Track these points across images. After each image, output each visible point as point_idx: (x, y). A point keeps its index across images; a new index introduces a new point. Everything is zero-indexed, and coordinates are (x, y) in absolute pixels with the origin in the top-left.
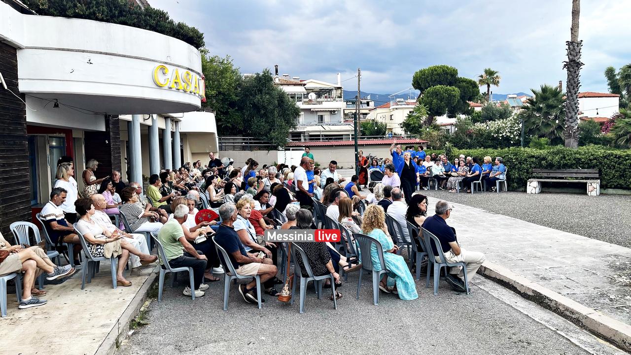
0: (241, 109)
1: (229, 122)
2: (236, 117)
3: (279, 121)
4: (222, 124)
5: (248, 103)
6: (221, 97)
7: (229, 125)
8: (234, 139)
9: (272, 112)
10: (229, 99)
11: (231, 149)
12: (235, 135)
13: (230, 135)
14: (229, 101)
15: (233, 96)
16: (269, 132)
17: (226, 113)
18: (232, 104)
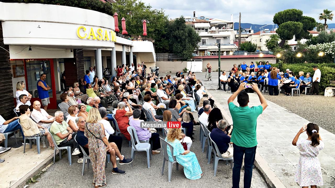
0: (168, 38)
1: (161, 46)
2: (165, 43)
3: (188, 45)
4: (158, 47)
5: (171, 35)
6: (157, 32)
7: (161, 47)
8: (164, 55)
9: (185, 40)
10: (161, 33)
11: (162, 60)
12: (165, 53)
13: (162, 53)
14: (161, 34)
15: (164, 32)
16: (182, 51)
17: (160, 41)
18: (163, 36)
